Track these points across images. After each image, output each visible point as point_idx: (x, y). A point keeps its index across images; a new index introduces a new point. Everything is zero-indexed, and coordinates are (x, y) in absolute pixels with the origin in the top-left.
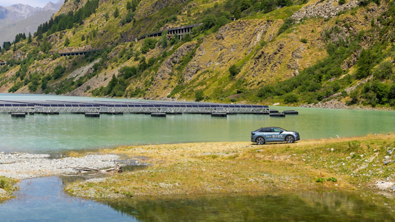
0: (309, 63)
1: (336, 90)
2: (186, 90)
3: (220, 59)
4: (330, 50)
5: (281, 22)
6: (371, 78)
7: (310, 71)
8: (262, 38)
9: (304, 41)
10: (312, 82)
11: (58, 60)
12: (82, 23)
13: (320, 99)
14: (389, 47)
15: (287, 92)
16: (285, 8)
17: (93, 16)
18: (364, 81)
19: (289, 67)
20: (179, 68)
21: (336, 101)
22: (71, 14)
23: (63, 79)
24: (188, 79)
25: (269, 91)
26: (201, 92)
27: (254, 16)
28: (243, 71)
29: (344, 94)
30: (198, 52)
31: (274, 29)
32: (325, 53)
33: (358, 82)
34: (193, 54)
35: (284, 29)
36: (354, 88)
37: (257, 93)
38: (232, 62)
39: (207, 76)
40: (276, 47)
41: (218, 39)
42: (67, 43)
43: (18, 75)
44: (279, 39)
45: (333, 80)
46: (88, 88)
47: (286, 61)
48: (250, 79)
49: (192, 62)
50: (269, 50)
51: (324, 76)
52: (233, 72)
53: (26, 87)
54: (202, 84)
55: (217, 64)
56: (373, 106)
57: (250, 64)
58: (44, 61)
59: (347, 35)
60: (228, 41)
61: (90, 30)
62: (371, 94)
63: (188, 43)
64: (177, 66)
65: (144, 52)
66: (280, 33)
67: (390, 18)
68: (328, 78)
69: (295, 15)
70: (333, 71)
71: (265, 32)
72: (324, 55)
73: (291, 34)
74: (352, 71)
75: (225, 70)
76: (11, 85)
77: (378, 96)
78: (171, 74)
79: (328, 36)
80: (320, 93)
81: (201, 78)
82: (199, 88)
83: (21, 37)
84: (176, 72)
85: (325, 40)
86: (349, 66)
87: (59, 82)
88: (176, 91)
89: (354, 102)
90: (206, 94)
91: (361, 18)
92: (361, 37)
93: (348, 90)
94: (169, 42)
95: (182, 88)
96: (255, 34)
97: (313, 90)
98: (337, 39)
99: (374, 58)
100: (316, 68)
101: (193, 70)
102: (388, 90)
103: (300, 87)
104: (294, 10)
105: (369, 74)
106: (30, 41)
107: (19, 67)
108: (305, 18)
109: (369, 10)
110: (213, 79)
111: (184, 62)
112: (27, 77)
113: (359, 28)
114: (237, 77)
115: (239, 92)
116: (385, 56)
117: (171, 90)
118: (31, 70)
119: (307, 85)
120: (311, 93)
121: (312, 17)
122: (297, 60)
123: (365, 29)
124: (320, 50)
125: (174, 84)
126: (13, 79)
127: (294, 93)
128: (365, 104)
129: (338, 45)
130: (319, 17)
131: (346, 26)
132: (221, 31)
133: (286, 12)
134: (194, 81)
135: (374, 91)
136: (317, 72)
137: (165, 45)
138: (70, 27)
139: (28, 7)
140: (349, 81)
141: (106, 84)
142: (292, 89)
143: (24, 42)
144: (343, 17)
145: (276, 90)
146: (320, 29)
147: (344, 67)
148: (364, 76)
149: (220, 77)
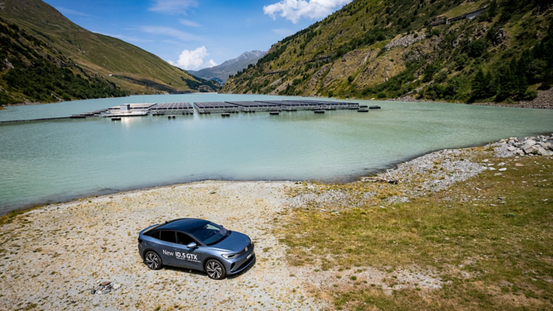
0: (394, 74)
1: (410, 90)
2: (324, 91)
3: (344, 73)
4: (408, 65)
5: (379, 50)
6: (433, 81)
7: (395, 78)
8: (368, 60)
9: (392, 61)
10: (395, 85)
11: (266, 77)
12: (278, 57)
13: (399, 95)
14: (445, 62)
15: (380, 91)
16: (382, 41)
17: (284, 53)
18: (428, 84)
19: (382, 76)
20: (321, 79)
21: (409, 97)
22: (274, 53)
23: (268, 86)
24: (326, 85)
25: (369, 91)
26: (332, 92)
27: (363, 48)
28: (356, 79)
29: (415, 92)
30: (332, 69)
31: (375, 54)
32: (405, 67)
33: (424, 85)
34: (329, 71)
35: (380, 54)
36: (421, 88)
37: (361, 92)
38: (350, 74)
39: (336, 83)
40: (375, 65)
41: (343, 61)
42: (271, 68)
43: (247, 85)
44: (377, 60)
45: (408, 83)
46: (278, 91)
47: (380, 72)
48: (359, 84)
49: (328, 75)
50: (371, 67)
51: (403, 81)
52: (350, 80)
53: (251, 91)
54: (333, 87)
55: (342, 76)
56: (434, 100)
57: (360, 75)
58: (260, 77)
59: (418, 56)
60: (348, 63)
61: (282, 61)
62: (432, 92)
63: (327, 65)
64: (320, 77)
65: (306, 71)
66: (378, 56)
67: (446, 44)
68: (405, 82)
69: (388, 46)
70: (409, 77)
71: (369, 56)
72: (404, 68)
73: (384, 57)
74: (421, 77)
75: (346, 79)
76: (244, 90)
77: (437, 93)
78: (317, 82)
79: (407, 57)
80: (399, 91)
81: (333, 84)
82: (331, 90)
83: (250, 66)
84: (320, 81)
85: (404, 60)
86: (419, 74)
87: (266, 88)
88: (319, 92)
89: (420, 97)
90: (334, 93)
91: (427, 45)
92: (426, 57)
93: (418, 89)
94: (319, 65)
95: (323, 90)
96: (364, 58)
97: (396, 90)
98: (412, 59)
99: (436, 69)
100: (398, 76)
101: (328, 79)
102: (444, 89)
103: (388, 88)
104: (387, 42)
105: (431, 80)
106: (254, 67)
107: (248, 81)
108: (393, 47)
109: (432, 40)
110: (339, 84)
111: (324, 75)
112: (251, 86)
113: (426, 51)
114: (352, 83)
115: (352, 92)
116: (442, 68)
117: (316, 91)
118: (254, 82)
119: (392, 87)
120: (395, 92)
121: (397, 46)
122: (388, 72)
123: (429, 52)
124: (402, 65)
125: (318, 88)
126: (245, 87)
127: (384, 92)
128: (428, 99)
129: (412, 62)
130: (402, 46)
131: (418, 50)
132: (345, 57)
133: (382, 44)
134: (329, 86)
135: (435, 90)
136: (399, 79)
137: (317, 67)
138: (273, 60)
139: (260, 51)
140: (418, 84)
141: (285, 88)
142: (383, 89)
143: (252, 68)
144: (416, 45)
145: (374, 90)
146: (402, 53)
147: (415, 75)
148: (428, 81)
149: (343, 83)
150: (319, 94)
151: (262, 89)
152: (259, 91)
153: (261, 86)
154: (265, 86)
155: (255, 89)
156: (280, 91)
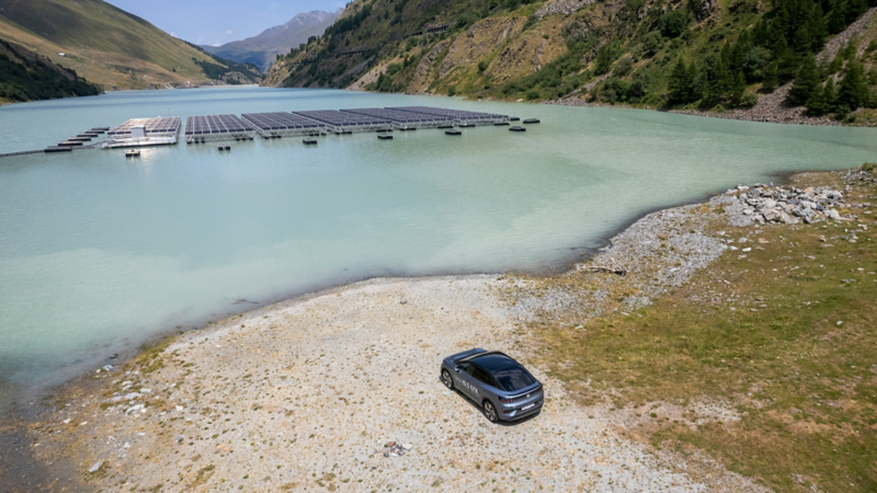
0: (550, 58)
1: (576, 87)
2: (441, 85)
3: (471, 55)
4: (570, 46)
5: (525, 19)
6: (610, 74)
7: (551, 66)
8: (508, 35)
9: (546, 37)
10: (553, 78)
11: (340, 58)
12: (359, 26)
13: (560, 95)
14: (627, 42)
15: (530, 87)
16: (529, 5)
17: (368, 18)
18: (604, 78)
19: (532, 63)
20: (435, 65)
21: (575, 98)
22: (350, 17)
23: (345, 74)
24: (443, 75)
25: (513, 87)
26: (453, 87)
27: (500, 15)
28: (490, 67)
29: (584, 91)
30: (451, 50)
31: (519, 26)
32: (565, 48)
33: (598, 79)
34: (447, 52)
35: (528, 25)
36: (593, 84)
37: (502, 89)
38: (481, 59)
39: (459, 72)
40: (520, 44)
41: (469, 36)
42: (348, 43)
43: (310, 72)
44: (524, 36)
45: (572, 75)
46: (363, 83)
47: (529, 56)
48: (497, 75)
49: (446, 59)
50: (514, 47)
51: (564, 71)
52: (482, 68)
53: (316, 83)
54: (454, 79)
55: (468, 60)
56: (612, 104)
57: (497, 60)
58: (330, 60)
59: (586, 30)
60: (477, 39)
61: (365, 31)
62: (611, 91)
63: (443, 42)
64: (433, 63)
65: (408, 50)
66: (524, 30)
67: (628, 13)
68: (568, 73)
69: (539, 12)
70: (573, 66)
71: (511, 30)
72: (564, 50)
73: (535, 31)
74: (591, 66)
75: (474, 67)
76: (305, 81)
77: (617, 94)
78: (428, 71)
79: (568, 31)
80: (561, 88)
81: (454, 74)
82: (452, 83)
83: (312, 39)
84: (432, 69)
85: (565, 36)
86: (588, 60)
87: (341, 77)
88: (432, 86)
89: (592, 100)
90: (458, 89)
91: (599, 14)
92: (598, 33)
93: (589, 86)
94: (428, 40)
95: (438, 83)
96: (502, 31)
97: (554, 85)
98: (576, 35)
99: (614, 53)
100: (557, 63)
101: (447, 67)
102: (628, 87)
103: (542, 83)
104: (537, 7)
105: (608, 71)
106: (319, 42)
107: (310, 65)
108: (547, 15)
109: (607, 6)
110: (465, 75)
111: (439, 60)
112: (317, 74)
113: (598, 23)
114: (485, 72)
115: (486, 88)
116: (623, 52)
117: (428, 85)
118: (320, 68)
119: (549, 80)
120: (553, 89)
121: (553, 14)
122: (540, 56)
123: (603, 24)
124: (561, 45)
125: (431, 80)
126: (306, 76)
127: (536, 89)
128: (604, 102)
129: (578, 41)
130: (561, 13)
131: (585, 21)
132: (472, 30)
133: (531, 9)
134: (447, 77)
135: (614, 88)
136: (558, 67)
137: (425, 43)
138: (350, 29)
139: (324, 12)
140: (588, 77)
141: (375, 80)
142: (534, 84)
143: (315, 43)
144: (583, 12)
145: (520, 86)
146: (561, 25)
147: (583, 62)
148: (603, 73)
149: (470, 73)
150: (434, 90)
151: (335, 80)
152: (330, 82)
153: (334, 75)
154: (340, 74)
155: (324, 79)
156: (366, 83)
